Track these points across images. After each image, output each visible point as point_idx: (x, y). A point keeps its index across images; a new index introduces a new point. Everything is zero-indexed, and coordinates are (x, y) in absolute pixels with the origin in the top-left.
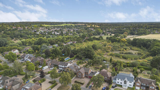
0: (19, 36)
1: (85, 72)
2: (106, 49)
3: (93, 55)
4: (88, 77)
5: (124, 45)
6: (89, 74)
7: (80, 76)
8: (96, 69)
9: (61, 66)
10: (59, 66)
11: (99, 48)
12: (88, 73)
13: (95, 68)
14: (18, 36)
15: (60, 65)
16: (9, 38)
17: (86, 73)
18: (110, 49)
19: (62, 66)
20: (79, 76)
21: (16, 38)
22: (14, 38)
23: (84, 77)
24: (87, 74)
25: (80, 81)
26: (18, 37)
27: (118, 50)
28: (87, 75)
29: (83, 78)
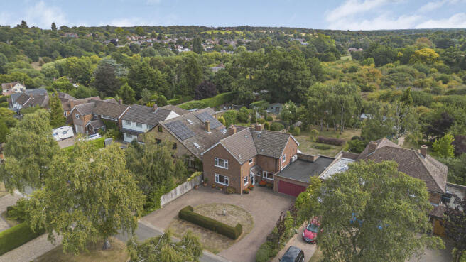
0: (56, 53)
1: (258, 157)
2: (359, 79)
3: (308, 87)
4: (277, 186)
5: (433, 69)
6: (282, 168)
7: (222, 179)
8: (328, 146)
9: (133, 126)
10: (125, 125)
11: (328, 76)
12: (277, 160)
13: (320, 141)
14: (52, 52)
15: (128, 122)
16: (21, 56)
17: (260, 161)
18: (379, 81)
19: (139, 124)
20: (217, 176)
21: (45, 57)
22: (40, 59)
23: (251, 188)
24: (272, 165)
25: (221, 209)
26: (53, 54)
27: (409, 82)
28: (270, 175)
29: (245, 192)
